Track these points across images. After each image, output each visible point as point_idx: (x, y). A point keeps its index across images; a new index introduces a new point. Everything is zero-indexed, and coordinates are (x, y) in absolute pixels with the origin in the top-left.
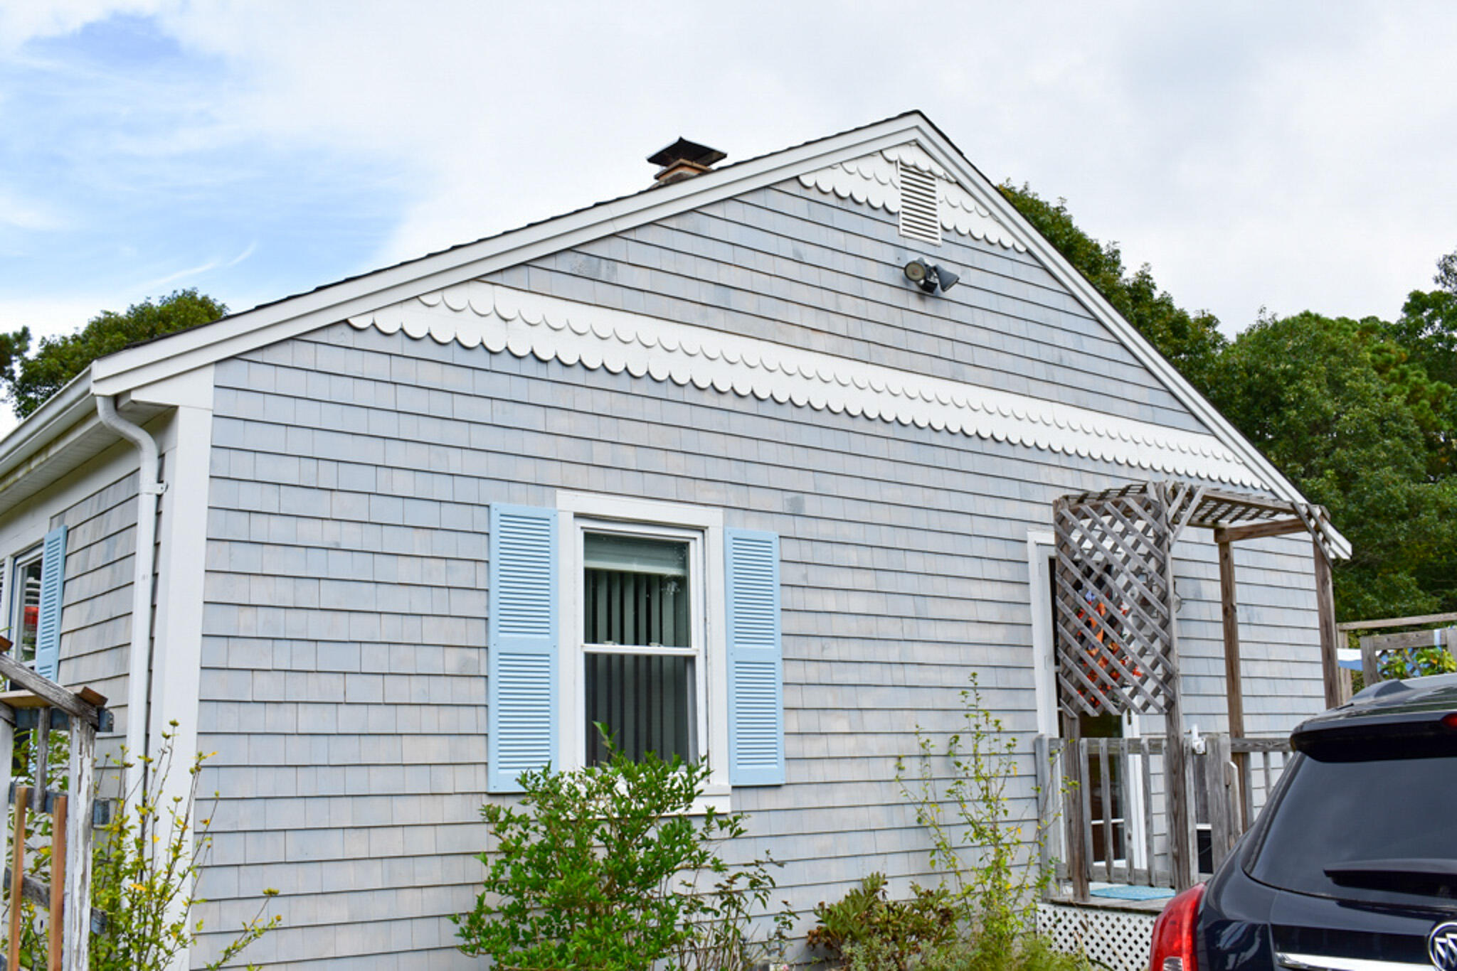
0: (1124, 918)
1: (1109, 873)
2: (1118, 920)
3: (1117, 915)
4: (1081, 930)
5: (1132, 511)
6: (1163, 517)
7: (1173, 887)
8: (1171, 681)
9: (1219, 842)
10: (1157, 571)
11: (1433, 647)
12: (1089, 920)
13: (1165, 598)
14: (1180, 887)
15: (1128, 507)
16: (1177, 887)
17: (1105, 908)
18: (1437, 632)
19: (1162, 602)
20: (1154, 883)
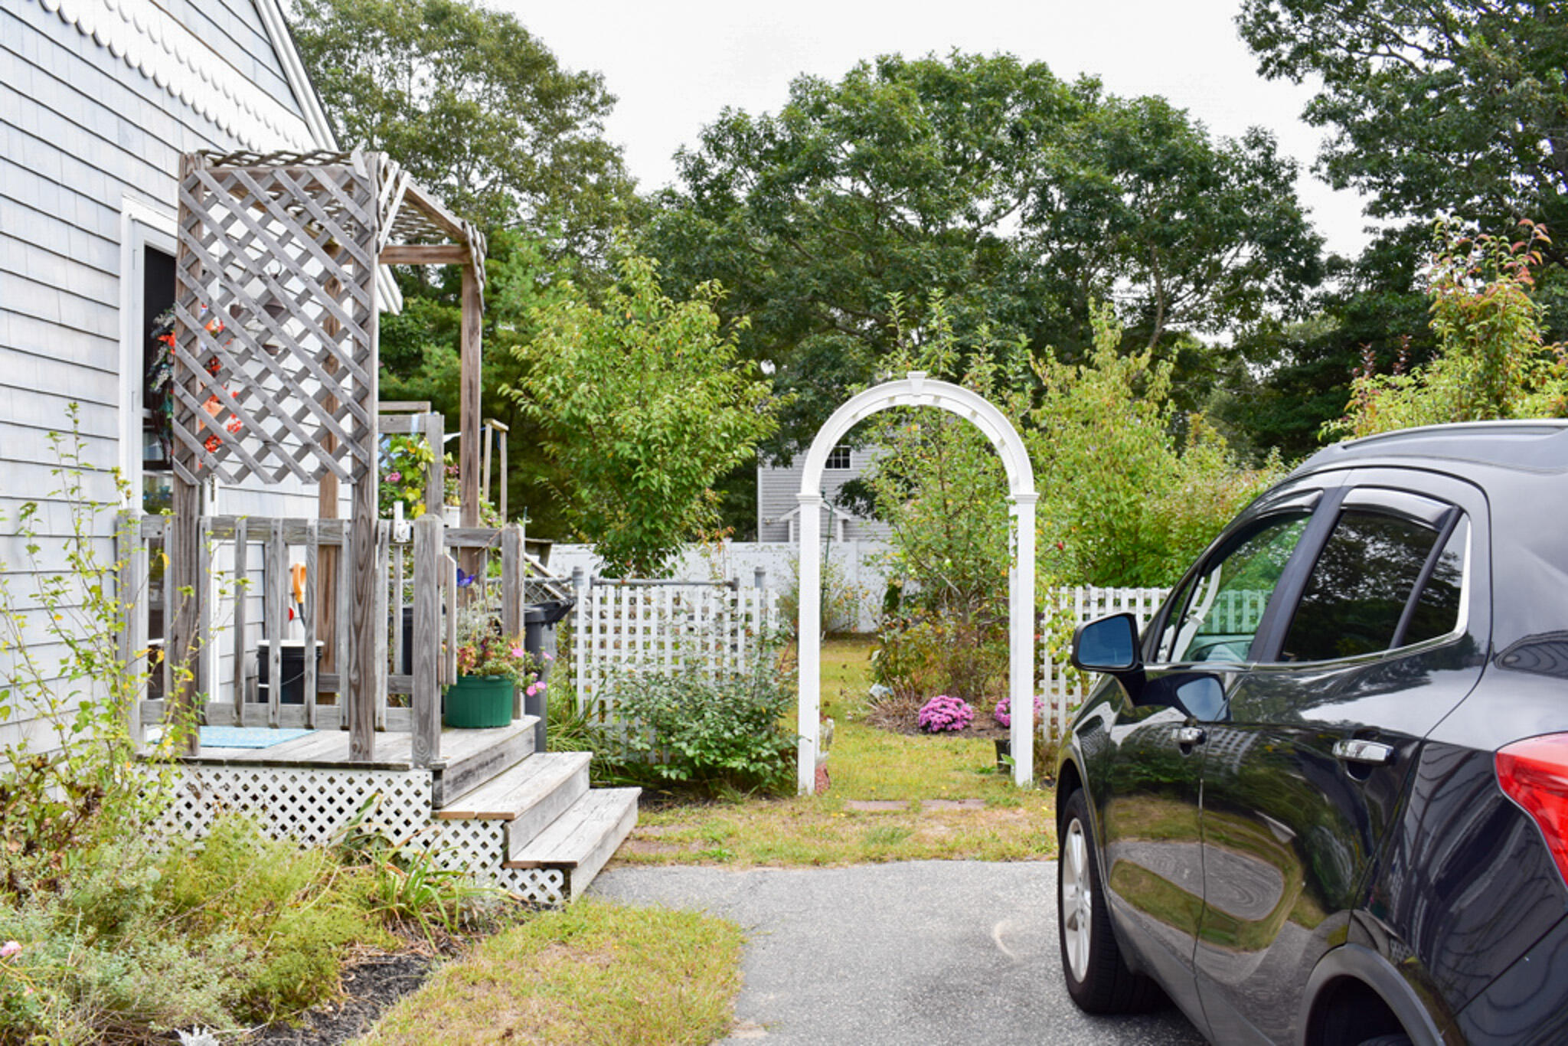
0: (265, 775)
1: (238, 713)
2: (255, 778)
3: (252, 771)
4: (189, 797)
5: (321, 187)
6: (372, 204)
7: (344, 728)
8: (366, 439)
9: (425, 664)
10: (357, 280)
11: (407, 434)
12: (205, 780)
13: (365, 320)
14: (358, 726)
15: (314, 180)
16: (353, 727)
17: (234, 763)
18: (415, 417)
19: (361, 325)
20: (313, 723)
